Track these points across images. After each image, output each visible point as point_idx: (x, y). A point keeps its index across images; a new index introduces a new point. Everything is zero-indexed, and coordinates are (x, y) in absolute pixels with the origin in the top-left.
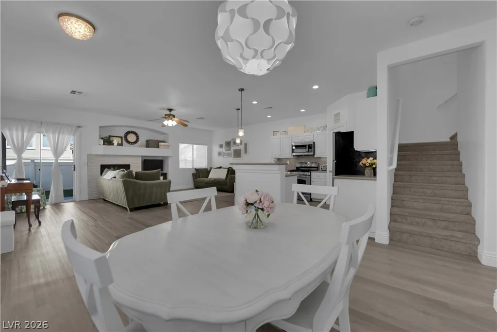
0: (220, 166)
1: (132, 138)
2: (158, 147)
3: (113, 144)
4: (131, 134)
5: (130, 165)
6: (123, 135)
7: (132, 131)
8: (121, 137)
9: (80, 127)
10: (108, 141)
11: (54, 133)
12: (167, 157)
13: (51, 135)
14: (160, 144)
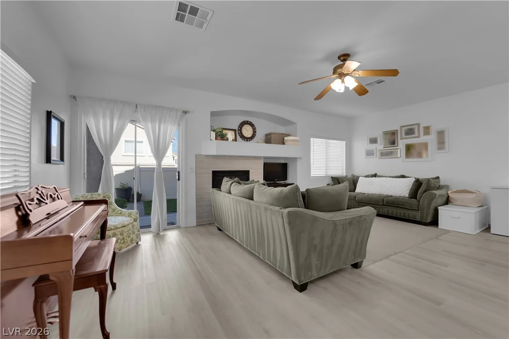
0: (374, 173)
1: (247, 131)
2: (284, 144)
3: (227, 139)
4: (246, 125)
5: (249, 171)
6: (236, 128)
7: (247, 121)
8: (235, 130)
9: (185, 112)
10: (221, 136)
11: (153, 121)
12: (295, 159)
13: (150, 125)
14: (285, 138)
